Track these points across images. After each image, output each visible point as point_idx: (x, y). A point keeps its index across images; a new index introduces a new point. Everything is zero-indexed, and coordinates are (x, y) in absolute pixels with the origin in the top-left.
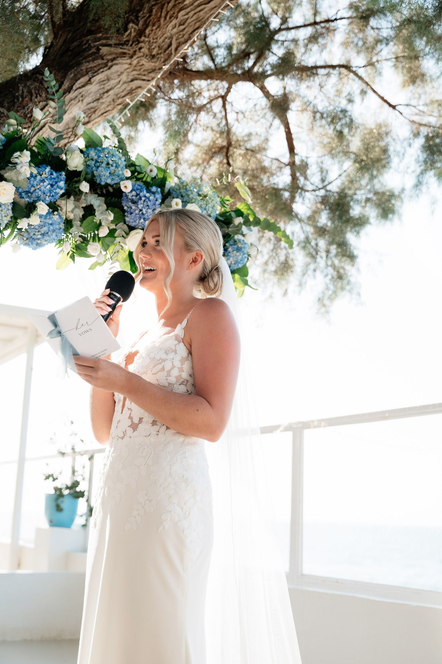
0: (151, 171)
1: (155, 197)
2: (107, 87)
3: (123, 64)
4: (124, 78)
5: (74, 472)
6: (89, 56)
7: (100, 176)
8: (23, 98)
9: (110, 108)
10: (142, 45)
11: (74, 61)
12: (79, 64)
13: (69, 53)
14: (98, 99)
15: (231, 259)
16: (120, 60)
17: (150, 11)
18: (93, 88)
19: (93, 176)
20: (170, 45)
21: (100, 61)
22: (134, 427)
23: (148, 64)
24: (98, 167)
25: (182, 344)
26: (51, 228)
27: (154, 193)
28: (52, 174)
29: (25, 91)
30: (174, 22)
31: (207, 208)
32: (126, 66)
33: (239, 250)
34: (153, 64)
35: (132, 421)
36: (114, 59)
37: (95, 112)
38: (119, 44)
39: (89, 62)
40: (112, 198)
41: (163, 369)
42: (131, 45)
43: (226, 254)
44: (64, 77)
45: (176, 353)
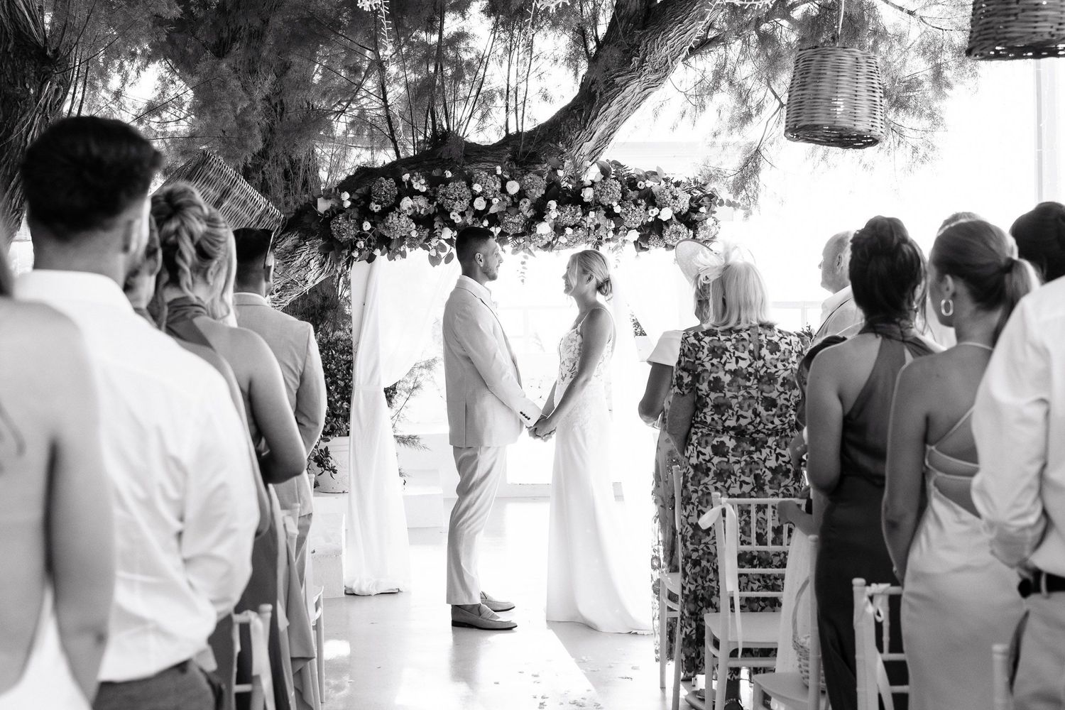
0: (640, 185)
1: (639, 208)
2: (624, 104)
3: (633, 84)
4: (637, 90)
9: (630, 114)
10: (645, 68)
14: (619, 114)
16: (631, 83)
17: (647, 46)
18: (614, 108)
19: (599, 202)
20: (667, 61)
21: (616, 89)
24: (602, 195)
27: (639, 205)
28: (572, 209)
30: (665, 48)
31: (678, 206)
32: (637, 84)
33: (705, 229)
36: (626, 83)
37: (617, 123)
38: (628, 73)
39: (608, 91)
42: (637, 71)
43: (696, 233)
44: (591, 107)
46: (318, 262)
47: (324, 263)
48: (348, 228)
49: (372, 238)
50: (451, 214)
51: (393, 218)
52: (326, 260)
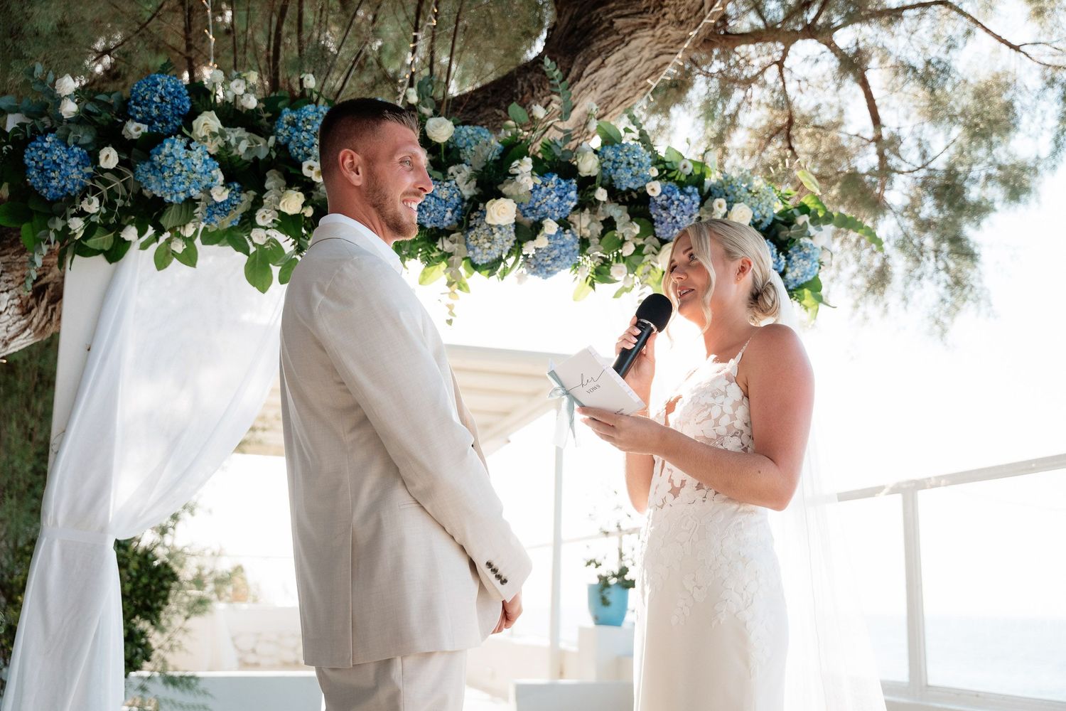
0: (685, 167)
1: (691, 199)
2: (625, 69)
3: (643, 37)
4: (646, 54)
5: (621, 555)
6: (600, 33)
7: (619, 179)
8: (523, 95)
10: (666, 10)
11: (582, 42)
12: (589, 44)
13: (577, 32)
14: (615, 85)
15: (797, 270)
16: (639, 33)
18: (608, 72)
19: (612, 180)
20: (702, 5)
21: (615, 37)
22: (675, 492)
23: (674, 33)
24: (617, 169)
25: (734, 384)
26: (563, 250)
27: (689, 195)
28: (560, 183)
29: (525, 85)
31: (760, 207)
32: (648, 39)
34: (682, 32)
35: (672, 485)
36: (632, 32)
37: (612, 101)
38: (637, 13)
39: (601, 40)
40: (636, 206)
41: (709, 417)
42: (653, 12)
43: (789, 264)
45: (726, 396)
46: (17, 301)
47: (32, 308)
48: (66, 162)
49: (121, 191)
50: (305, 165)
51: (174, 147)
52: (37, 304)
